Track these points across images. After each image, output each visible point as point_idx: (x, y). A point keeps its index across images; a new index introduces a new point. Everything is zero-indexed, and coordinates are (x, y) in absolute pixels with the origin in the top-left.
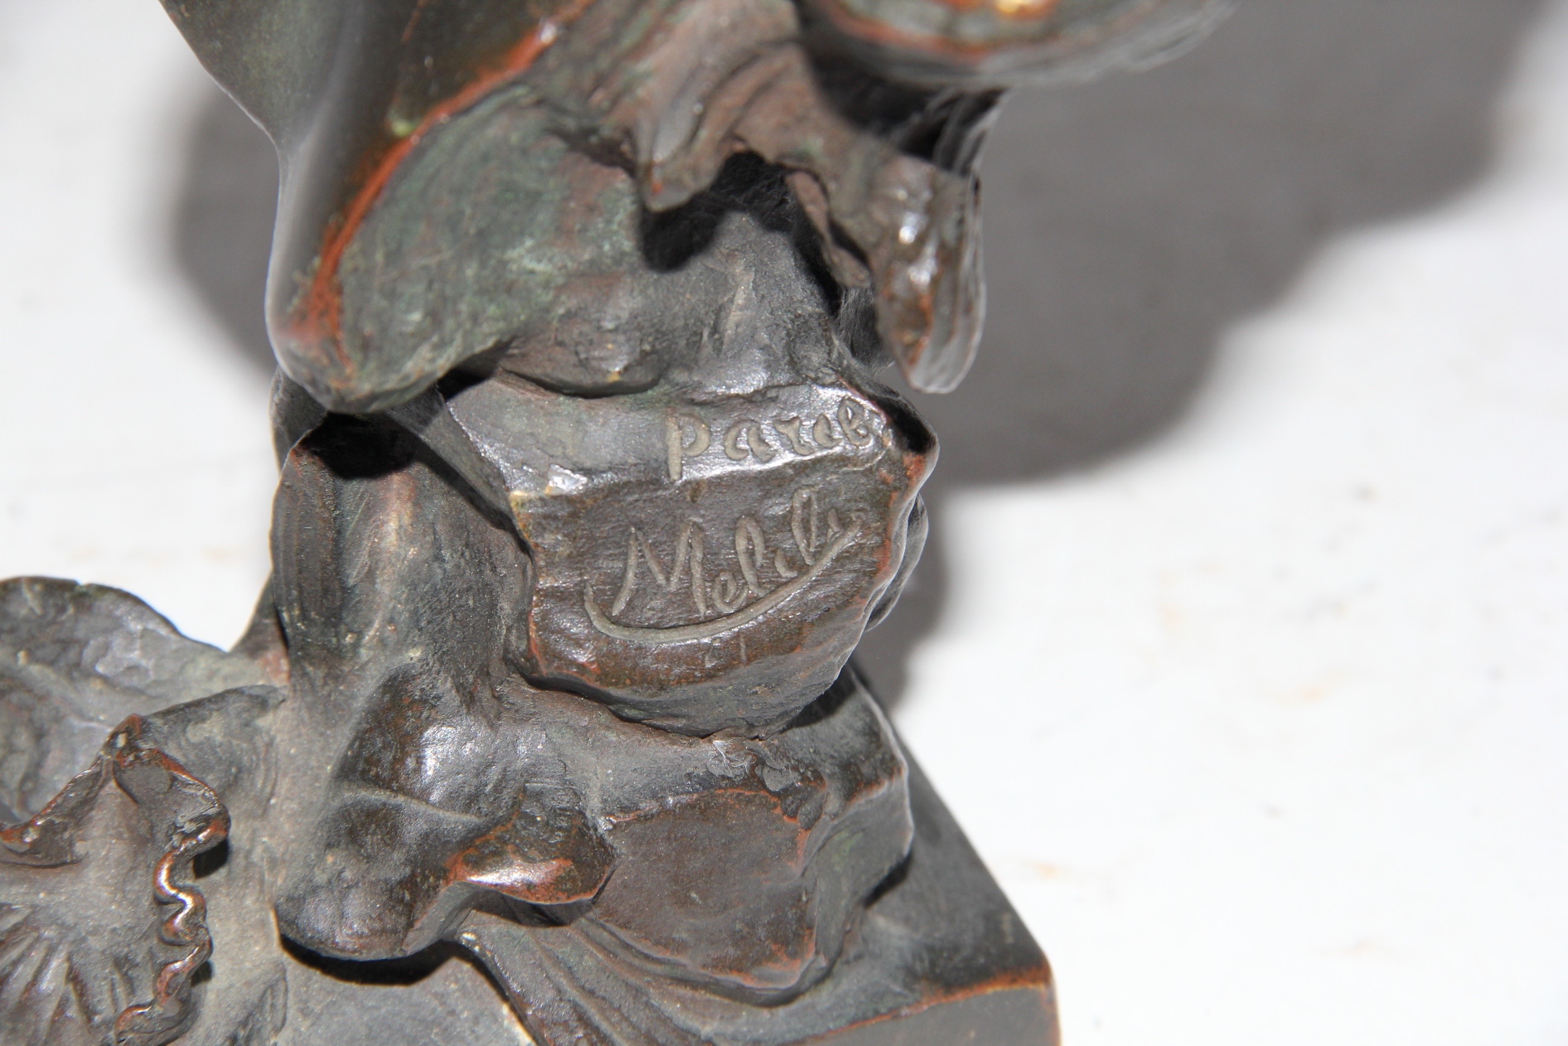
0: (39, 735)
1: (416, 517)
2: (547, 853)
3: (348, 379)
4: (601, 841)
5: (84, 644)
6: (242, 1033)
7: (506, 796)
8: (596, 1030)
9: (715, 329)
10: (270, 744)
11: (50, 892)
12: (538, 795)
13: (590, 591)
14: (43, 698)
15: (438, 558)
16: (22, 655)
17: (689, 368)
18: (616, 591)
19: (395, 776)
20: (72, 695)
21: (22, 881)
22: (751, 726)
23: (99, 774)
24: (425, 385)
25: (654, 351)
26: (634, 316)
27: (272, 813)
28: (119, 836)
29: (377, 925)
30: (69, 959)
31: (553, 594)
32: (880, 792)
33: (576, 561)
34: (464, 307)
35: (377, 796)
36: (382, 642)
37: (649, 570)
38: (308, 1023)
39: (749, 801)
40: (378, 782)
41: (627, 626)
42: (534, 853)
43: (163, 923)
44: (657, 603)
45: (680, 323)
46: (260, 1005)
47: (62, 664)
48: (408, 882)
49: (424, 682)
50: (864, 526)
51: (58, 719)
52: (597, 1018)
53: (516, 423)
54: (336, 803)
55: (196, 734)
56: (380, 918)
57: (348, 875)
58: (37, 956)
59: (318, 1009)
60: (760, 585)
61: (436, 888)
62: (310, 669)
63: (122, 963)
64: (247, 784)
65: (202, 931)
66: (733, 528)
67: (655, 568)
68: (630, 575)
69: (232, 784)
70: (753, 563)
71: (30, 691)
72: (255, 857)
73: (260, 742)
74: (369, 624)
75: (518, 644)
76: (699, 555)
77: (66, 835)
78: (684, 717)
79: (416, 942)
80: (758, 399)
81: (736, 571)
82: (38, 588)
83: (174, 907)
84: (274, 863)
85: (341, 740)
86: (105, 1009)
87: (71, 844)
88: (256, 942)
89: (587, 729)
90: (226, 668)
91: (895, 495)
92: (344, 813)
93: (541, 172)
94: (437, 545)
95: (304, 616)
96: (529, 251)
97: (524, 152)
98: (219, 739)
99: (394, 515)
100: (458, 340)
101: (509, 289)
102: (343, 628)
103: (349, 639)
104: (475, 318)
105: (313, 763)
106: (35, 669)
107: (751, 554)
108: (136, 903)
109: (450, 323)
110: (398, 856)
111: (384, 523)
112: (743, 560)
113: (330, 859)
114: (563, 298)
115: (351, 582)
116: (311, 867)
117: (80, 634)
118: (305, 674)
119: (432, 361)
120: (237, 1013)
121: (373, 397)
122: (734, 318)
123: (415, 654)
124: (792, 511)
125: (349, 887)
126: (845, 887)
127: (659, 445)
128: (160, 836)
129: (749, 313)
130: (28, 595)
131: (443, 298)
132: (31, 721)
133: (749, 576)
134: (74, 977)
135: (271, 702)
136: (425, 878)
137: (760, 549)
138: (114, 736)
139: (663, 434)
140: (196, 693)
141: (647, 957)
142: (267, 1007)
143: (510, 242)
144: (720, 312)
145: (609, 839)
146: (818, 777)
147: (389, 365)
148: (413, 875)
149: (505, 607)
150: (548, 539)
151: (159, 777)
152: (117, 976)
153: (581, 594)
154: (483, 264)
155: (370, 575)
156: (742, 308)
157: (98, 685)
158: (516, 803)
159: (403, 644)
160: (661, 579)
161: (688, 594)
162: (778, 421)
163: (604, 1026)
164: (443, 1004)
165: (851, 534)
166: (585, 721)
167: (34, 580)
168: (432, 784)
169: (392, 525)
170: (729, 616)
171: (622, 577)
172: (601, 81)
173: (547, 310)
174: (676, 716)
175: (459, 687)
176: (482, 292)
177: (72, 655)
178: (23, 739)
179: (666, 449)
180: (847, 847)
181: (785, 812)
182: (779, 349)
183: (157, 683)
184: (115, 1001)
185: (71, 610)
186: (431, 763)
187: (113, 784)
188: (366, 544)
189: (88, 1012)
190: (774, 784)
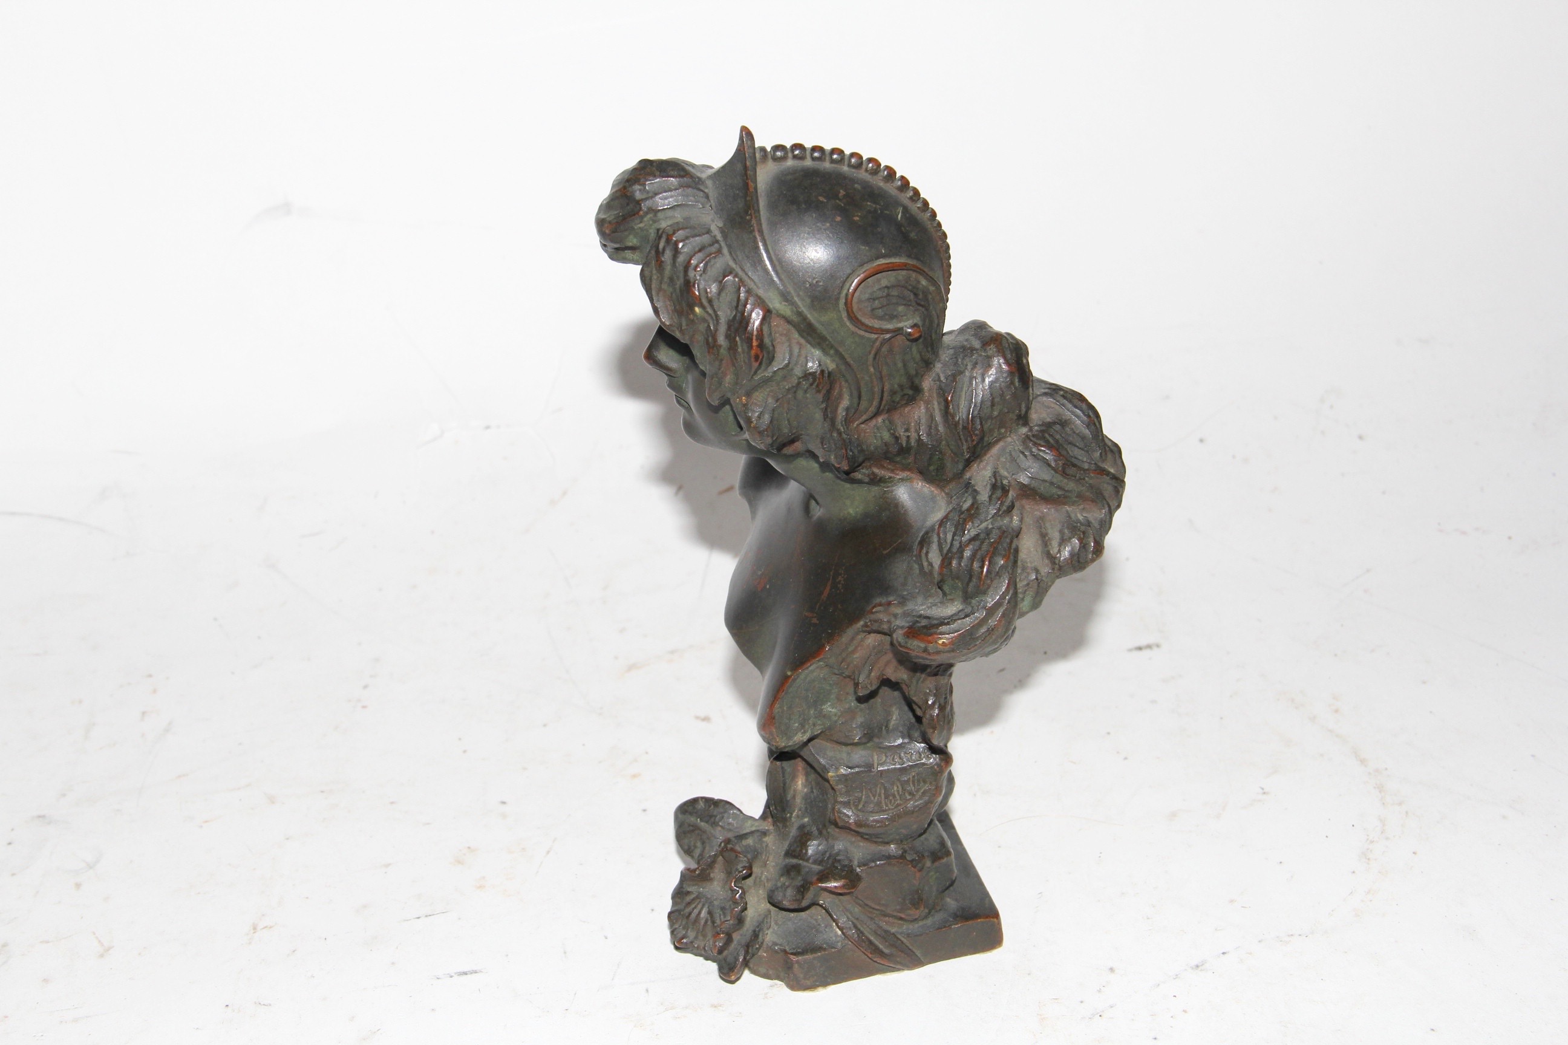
0: (703, 843)
1: (807, 780)
2: (841, 878)
3: (778, 742)
4: (857, 874)
5: (716, 816)
6: (757, 929)
7: (830, 861)
8: (859, 930)
9: (887, 726)
10: (767, 846)
11: (703, 888)
12: (839, 861)
13: (852, 802)
14: (704, 832)
15: (812, 792)
16: (699, 819)
17: (879, 738)
18: (860, 801)
19: (799, 855)
20: (712, 831)
21: (696, 885)
22: (902, 841)
23: (717, 854)
24: (801, 743)
25: (867, 733)
26: (862, 723)
27: (768, 866)
28: (723, 872)
29: (794, 898)
30: (708, 907)
31: (841, 802)
32: (945, 860)
33: (847, 793)
34: (810, 722)
35: (794, 861)
36: (798, 816)
37: (869, 796)
38: (777, 927)
39: (901, 863)
40: (795, 857)
41: (863, 812)
42: (837, 877)
43: (732, 897)
44: (872, 806)
45: (876, 725)
46: (763, 922)
47: (710, 822)
48: (802, 886)
49: (808, 828)
50: (931, 783)
51: (708, 838)
52: (859, 926)
53: (830, 754)
54: (784, 863)
55: (744, 842)
56: (795, 896)
57: (787, 884)
58: (699, 907)
59: (780, 923)
60: (901, 800)
61: (809, 887)
62: (778, 824)
63: (723, 909)
64: (760, 857)
65: (744, 899)
66: (893, 784)
67: (871, 795)
68: (864, 797)
69: (755, 857)
70: (899, 793)
71: (701, 830)
72: (762, 879)
73: (764, 845)
74: (794, 811)
75: (832, 817)
76: (883, 792)
77: (708, 871)
78: (881, 838)
79: (804, 903)
80: (900, 746)
81: (894, 796)
82: (703, 800)
83: (736, 892)
84: (768, 880)
85: (786, 845)
86: (718, 922)
87: (710, 874)
88: (763, 903)
89: (854, 841)
90: (756, 824)
91: (939, 774)
92: (786, 866)
93: (830, 684)
94: (812, 788)
95: (776, 809)
96: (829, 706)
97: (825, 679)
98: (752, 844)
99: (800, 780)
100: (810, 731)
101: (824, 716)
102: (786, 812)
103: (788, 815)
104: (814, 725)
105: (779, 851)
106: (703, 824)
107: (898, 791)
108: (727, 891)
109: (807, 726)
110: (800, 878)
111: (797, 782)
112: (896, 793)
113: (782, 879)
114: (841, 718)
115: (788, 799)
116: (777, 881)
117: (715, 813)
118: (777, 826)
119: (802, 737)
120: (755, 924)
121: (785, 747)
122: (892, 723)
123: (806, 820)
124: (909, 778)
125: (787, 887)
126: (934, 889)
127: (871, 760)
128: (733, 872)
129: (897, 722)
130: (701, 802)
131: (804, 720)
132: (701, 839)
133: (898, 797)
134: (710, 913)
135: (767, 834)
136: (807, 885)
137: (900, 790)
138: (721, 843)
139: (872, 757)
140: (748, 831)
141: (873, 909)
142: (765, 922)
143: (824, 703)
144: (888, 721)
145: (860, 874)
146: (923, 856)
147: (789, 738)
148: (804, 883)
149: (830, 806)
150: (840, 787)
151: (733, 855)
152: (721, 912)
153: (849, 802)
154: (815, 710)
155: (794, 797)
156: (894, 720)
157: (720, 828)
158: (833, 863)
159: (803, 817)
160: (872, 798)
161: (881, 803)
162: (905, 753)
163: (862, 929)
164: (817, 922)
165: (927, 785)
166: (853, 839)
167: (702, 798)
168: (810, 857)
169: (800, 782)
170: (892, 809)
171: (861, 798)
172: (843, 660)
173: (836, 722)
174: (879, 838)
175: (818, 829)
176: (816, 717)
177: (712, 820)
178: (699, 844)
179: (873, 761)
180: (934, 877)
181: (912, 866)
182: (905, 732)
183: (737, 828)
184: (720, 919)
185: (712, 807)
186: (810, 852)
187: (721, 857)
188: (792, 788)
189: (713, 922)
190: (909, 858)
